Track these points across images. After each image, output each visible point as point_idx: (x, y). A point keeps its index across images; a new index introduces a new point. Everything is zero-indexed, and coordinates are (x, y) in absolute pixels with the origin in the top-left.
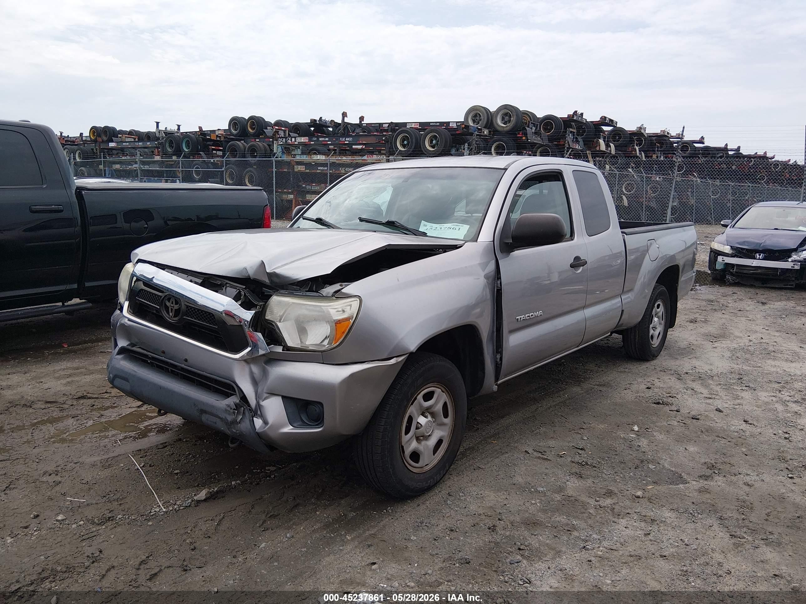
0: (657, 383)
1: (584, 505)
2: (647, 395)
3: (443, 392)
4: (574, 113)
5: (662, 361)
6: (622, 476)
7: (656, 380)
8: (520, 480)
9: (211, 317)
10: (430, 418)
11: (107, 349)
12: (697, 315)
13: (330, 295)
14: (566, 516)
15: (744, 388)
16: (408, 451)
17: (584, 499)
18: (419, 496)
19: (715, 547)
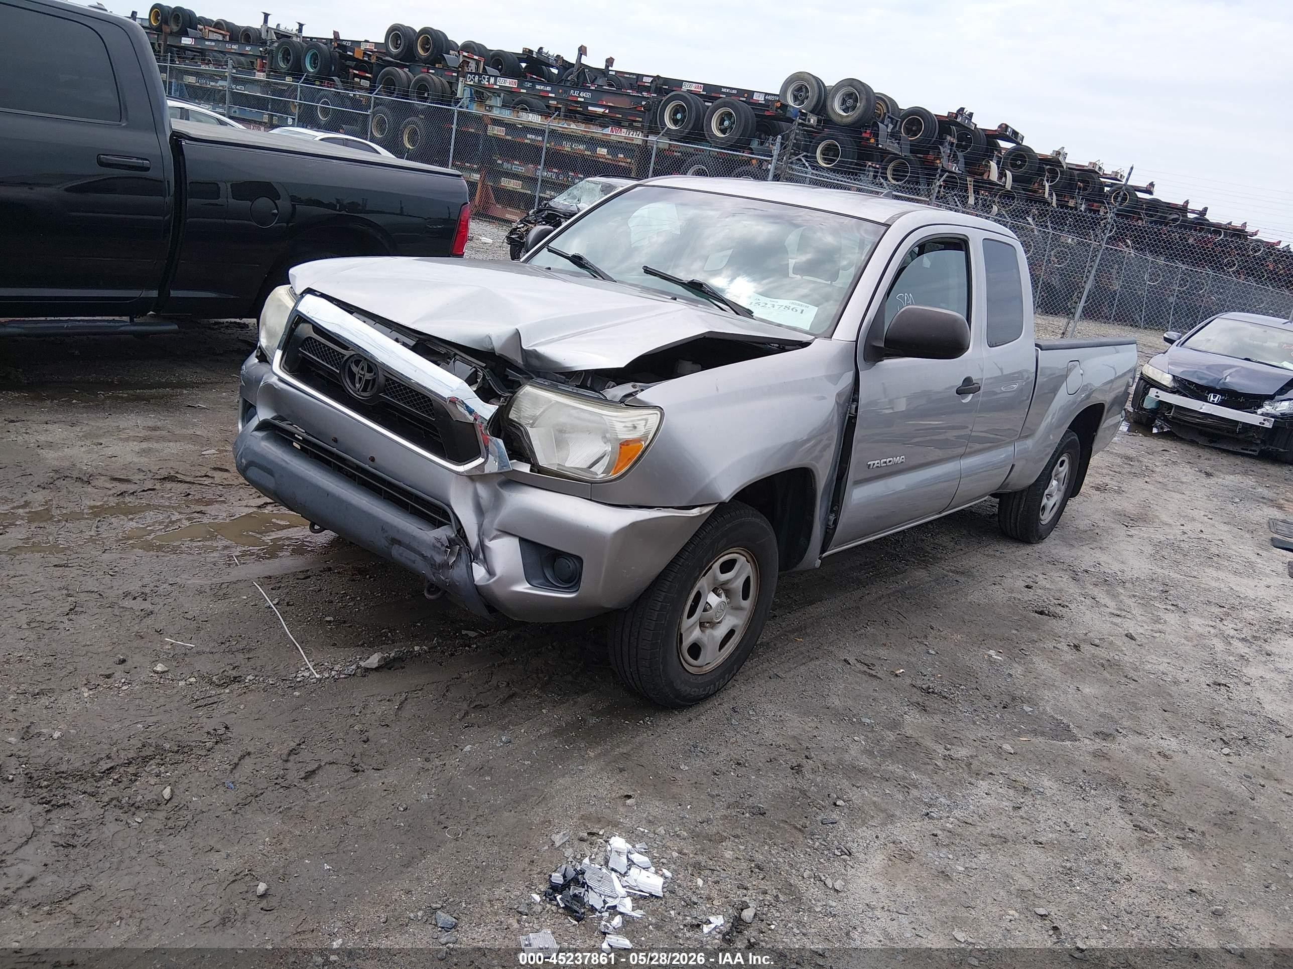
0: (1041, 581)
1: (929, 753)
2: (1026, 598)
3: (748, 562)
4: (958, 111)
5: (1051, 546)
6: (983, 716)
7: (1041, 576)
8: (837, 702)
9: (425, 402)
10: (723, 598)
11: (197, 402)
12: (1107, 480)
13: (617, 399)
14: (902, 765)
15: (1169, 607)
16: (687, 642)
17: (928, 744)
18: (691, 706)
19: (1112, 840)
